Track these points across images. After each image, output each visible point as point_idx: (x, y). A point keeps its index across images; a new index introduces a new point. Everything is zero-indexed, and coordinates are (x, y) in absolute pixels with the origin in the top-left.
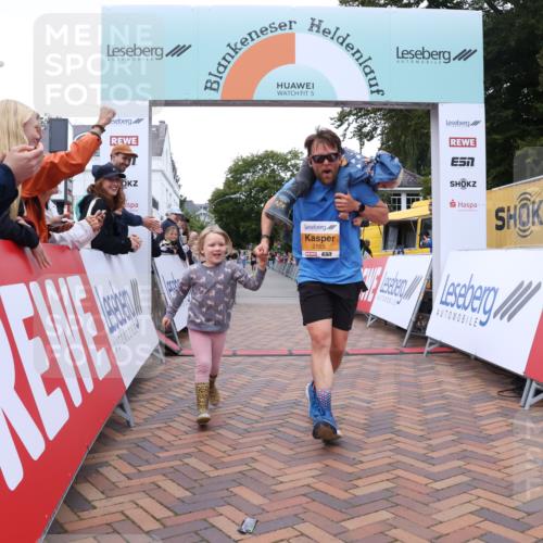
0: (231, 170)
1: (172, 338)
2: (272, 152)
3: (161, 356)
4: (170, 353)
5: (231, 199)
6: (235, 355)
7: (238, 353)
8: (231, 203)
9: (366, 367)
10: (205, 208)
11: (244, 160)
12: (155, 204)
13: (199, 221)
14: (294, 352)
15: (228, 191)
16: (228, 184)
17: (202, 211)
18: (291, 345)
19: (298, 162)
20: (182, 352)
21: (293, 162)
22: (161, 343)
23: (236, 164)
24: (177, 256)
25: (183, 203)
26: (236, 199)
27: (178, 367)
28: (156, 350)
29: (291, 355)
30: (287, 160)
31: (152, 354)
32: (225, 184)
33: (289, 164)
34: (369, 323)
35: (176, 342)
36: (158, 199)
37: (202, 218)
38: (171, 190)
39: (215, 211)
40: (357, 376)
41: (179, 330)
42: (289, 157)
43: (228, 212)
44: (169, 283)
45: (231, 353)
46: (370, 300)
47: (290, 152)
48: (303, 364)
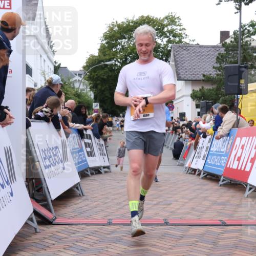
0: (106, 37)
1: (46, 206)
2: (148, 17)
3: (35, 225)
4: (44, 221)
5: (106, 65)
6: (110, 224)
7: (114, 222)
8: (106, 70)
9: (244, 238)
10: (80, 75)
11: (119, 26)
12: (29, 71)
13: (73, 88)
14: (170, 222)
15: (103, 58)
16: (103, 50)
17: (77, 78)
18: (167, 214)
19: (174, 27)
20: (57, 221)
21: (170, 28)
22: (35, 212)
23: (111, 30)
24: (51, 124)
25: (57, 69)
26: (111, 65)
27: (52, 236)
28: (30, 219)
29: (167, 224)
30: (164, 26)
31: (26, 223)
32: (100, 50)
33: (166, 29)
34: (247, 193)
35: (50, 210)
36: (31, 65)
37: (77, 85)
38: (45, 57)
39: (90, 78)
40: (235, 247)
41: (53, 198)
42: (165, 22)
43: (103, 79)
44: (44, 151)
45: (105, 222)
46: (248, 169)
47: (166, 18)
48: (179, 233)
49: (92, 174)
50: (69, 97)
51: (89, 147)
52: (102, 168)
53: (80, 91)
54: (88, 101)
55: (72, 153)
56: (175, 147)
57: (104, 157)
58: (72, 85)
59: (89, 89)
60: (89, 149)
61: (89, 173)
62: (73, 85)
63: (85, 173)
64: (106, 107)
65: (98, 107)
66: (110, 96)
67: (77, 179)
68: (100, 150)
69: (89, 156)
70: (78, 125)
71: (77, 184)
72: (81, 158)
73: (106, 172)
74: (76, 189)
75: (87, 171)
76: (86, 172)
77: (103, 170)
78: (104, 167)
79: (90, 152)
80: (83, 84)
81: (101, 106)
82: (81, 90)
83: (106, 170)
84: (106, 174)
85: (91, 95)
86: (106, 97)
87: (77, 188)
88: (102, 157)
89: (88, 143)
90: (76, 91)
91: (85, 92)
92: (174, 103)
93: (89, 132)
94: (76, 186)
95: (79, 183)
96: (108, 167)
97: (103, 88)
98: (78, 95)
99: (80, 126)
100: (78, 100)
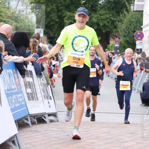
49: (33, 123)
50: (4, 20)
51: (30, 88)
52: (46, 116)
53: (17, 13)
54: (29, 26)
55: (8, 95)
56: (143, 89)
57: (50, 101)
58: (7, 4)
59: (31, 11)
60: (29, 91)
61: (29, 122)
62: (9, 4)
63: (23, 122)
64: (52, 35)
65: (42, 35)
66: (58, 20)
67: (13, 130)
68: (44, 92)
69: (29, 99)
70: (15, 57)
71: (13, 137)
72: (20, 102)
73: (51, 121)
74: (11, 144)
75: (27, 119)
76: (26, 121)
77: (47, 119)
78: (49, 115)
79: (31, 94)
80: (23, 4)
81: (45, 33)
82: (19, 11)
83: (52, 118)
84: (52, 123)
85: (33, 18)
86: (53, 21)
87: (13, 142)
88: (46, 101)
89: (29, 82)
90: (13, 13)
91: (24, 13)
92: (144, 30)
93: (30, 68)
94: (13, 140)
95: (16, 135)
96: (54, 115)
97: (49, 9)
98: (15, 18)
99: (19, 59)
100: (15, 24)
